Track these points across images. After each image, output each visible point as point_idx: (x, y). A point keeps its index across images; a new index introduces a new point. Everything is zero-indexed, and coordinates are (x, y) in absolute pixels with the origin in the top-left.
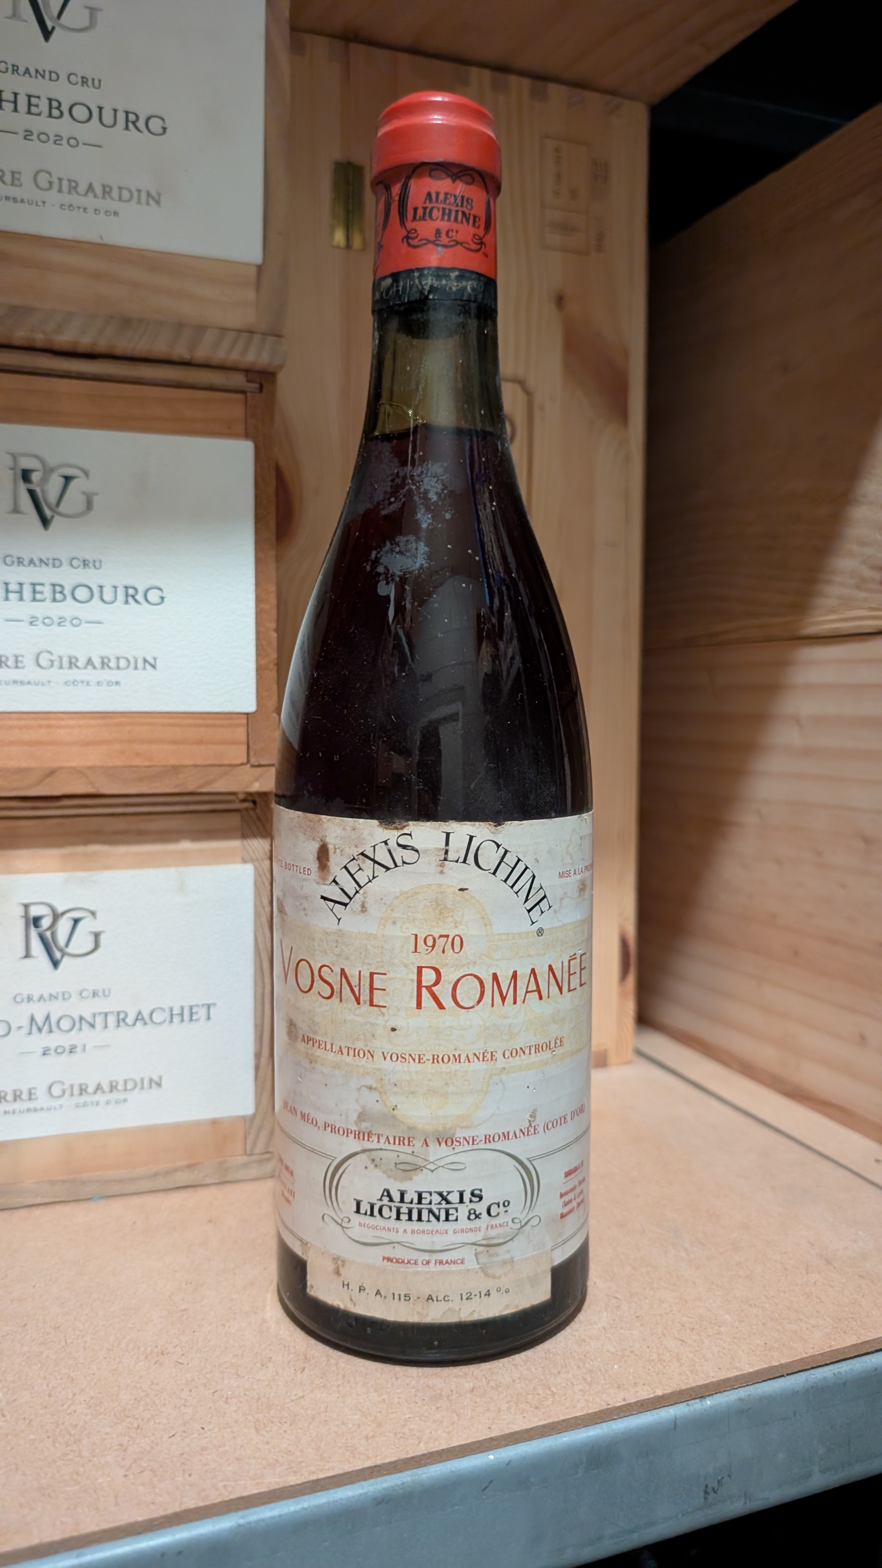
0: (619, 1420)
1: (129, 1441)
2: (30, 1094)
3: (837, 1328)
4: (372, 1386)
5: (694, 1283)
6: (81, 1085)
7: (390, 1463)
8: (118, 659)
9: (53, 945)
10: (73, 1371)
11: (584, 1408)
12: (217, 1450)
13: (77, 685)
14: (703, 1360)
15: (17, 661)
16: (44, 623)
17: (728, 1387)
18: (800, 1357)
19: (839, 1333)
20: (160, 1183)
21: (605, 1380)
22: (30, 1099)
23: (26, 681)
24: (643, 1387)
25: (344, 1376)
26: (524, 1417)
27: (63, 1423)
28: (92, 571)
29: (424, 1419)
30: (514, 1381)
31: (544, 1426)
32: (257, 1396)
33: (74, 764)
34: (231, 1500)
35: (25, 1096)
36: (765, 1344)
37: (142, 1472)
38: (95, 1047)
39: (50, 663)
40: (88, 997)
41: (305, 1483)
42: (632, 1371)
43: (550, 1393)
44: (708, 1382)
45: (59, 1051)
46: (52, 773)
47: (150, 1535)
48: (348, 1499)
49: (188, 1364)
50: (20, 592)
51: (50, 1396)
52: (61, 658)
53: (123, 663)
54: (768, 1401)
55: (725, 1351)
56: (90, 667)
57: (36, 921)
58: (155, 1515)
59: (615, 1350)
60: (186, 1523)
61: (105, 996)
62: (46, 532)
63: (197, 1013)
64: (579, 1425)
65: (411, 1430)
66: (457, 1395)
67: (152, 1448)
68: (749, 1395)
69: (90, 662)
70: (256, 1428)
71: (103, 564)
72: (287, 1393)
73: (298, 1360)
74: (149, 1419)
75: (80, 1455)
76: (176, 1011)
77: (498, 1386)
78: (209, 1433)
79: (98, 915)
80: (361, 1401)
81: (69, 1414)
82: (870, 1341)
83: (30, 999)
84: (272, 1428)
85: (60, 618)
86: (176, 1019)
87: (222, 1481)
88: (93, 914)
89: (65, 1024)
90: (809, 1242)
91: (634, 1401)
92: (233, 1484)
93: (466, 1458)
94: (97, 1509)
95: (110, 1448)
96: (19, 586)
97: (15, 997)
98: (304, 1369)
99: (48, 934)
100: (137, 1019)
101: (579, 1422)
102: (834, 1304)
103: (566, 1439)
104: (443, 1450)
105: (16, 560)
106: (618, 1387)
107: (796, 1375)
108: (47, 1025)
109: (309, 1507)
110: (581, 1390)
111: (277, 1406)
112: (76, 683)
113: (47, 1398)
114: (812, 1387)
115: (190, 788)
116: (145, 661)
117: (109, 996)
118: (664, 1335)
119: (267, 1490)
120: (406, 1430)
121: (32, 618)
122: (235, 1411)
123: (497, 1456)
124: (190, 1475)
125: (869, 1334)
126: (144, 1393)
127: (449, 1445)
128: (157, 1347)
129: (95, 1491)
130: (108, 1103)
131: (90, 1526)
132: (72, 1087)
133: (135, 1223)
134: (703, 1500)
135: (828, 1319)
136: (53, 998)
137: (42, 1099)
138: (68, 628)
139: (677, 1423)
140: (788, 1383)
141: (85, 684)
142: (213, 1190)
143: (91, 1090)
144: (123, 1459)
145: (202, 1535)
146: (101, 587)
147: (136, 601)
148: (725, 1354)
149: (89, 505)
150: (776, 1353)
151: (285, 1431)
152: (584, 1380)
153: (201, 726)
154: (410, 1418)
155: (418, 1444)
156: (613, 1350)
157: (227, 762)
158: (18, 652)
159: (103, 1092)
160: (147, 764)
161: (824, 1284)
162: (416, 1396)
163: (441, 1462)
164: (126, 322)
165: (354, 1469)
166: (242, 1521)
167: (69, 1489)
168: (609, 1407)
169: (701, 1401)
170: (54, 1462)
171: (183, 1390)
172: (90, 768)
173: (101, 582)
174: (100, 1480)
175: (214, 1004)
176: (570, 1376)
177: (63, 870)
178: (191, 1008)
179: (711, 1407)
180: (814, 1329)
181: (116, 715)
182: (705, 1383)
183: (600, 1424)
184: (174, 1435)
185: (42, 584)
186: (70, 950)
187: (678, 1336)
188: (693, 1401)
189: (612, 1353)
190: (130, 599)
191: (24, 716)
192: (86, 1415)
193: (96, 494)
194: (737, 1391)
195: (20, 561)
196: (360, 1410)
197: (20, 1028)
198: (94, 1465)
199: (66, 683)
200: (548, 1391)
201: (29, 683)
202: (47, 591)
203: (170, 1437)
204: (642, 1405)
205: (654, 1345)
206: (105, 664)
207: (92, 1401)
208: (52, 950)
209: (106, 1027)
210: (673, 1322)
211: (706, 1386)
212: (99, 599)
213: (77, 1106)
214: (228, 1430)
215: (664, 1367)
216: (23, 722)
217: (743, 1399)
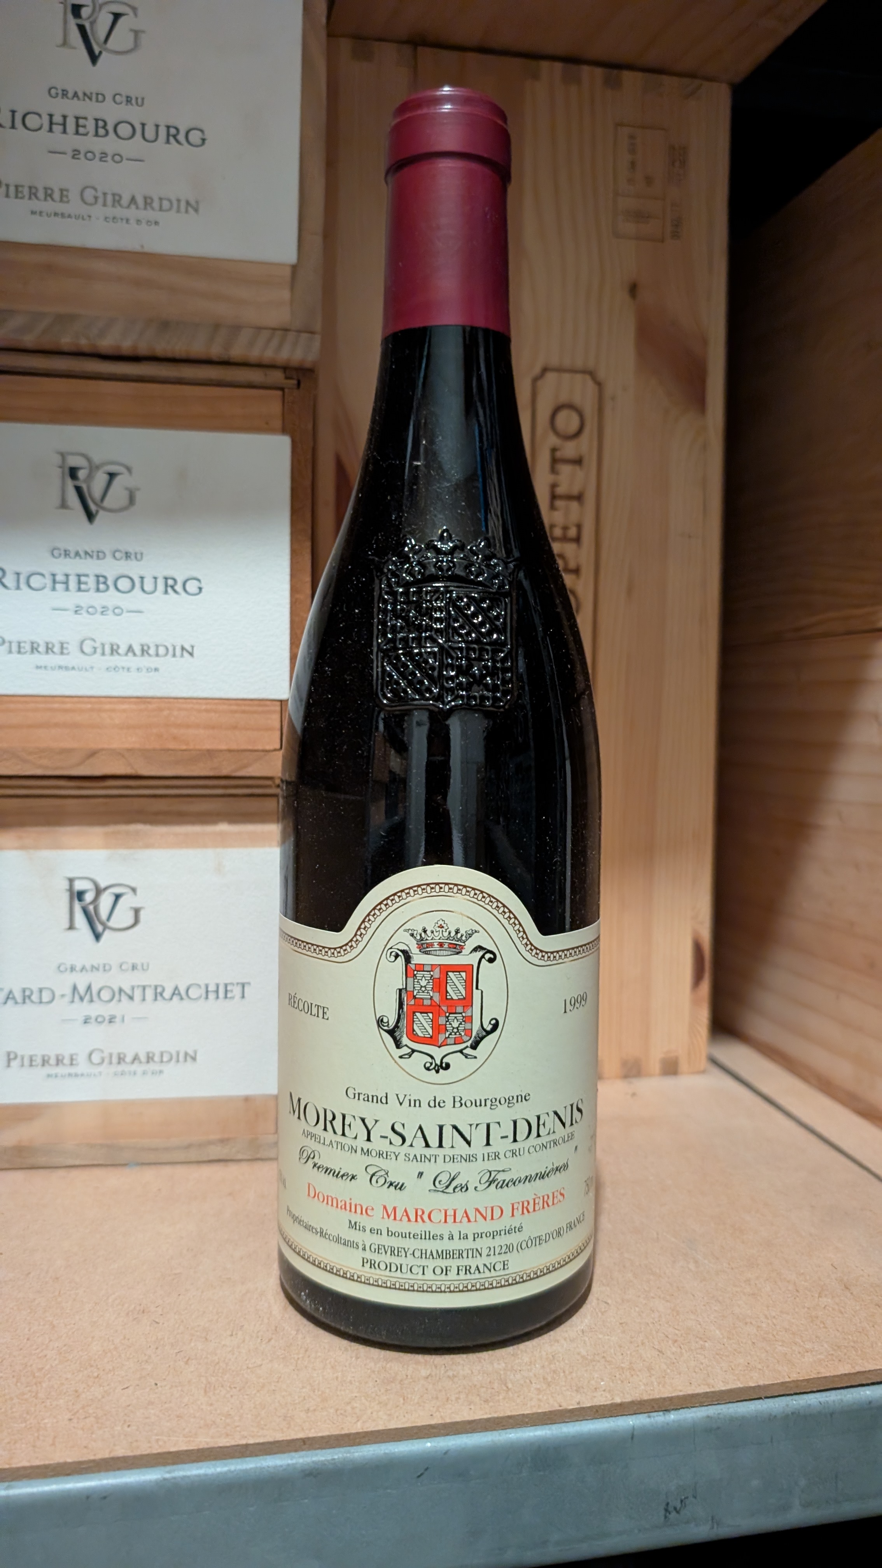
0: (572, 1423)
1: (84, 1388)
2: (72, 1059)
3: (832, 1354)
4: (330, 1363)
5: (693, 1296)
6: (119, 1054)
7: (322, 1437)
8: (157, 646)
9: (95, 918)
10: (57, 1320)
11: (534, 1406)
12: (162, 1406)
13: (118, 671)
14: (676, 1373)
15: (62, 648)
16: (88, 612)
17: (696, 1403)
18: (781, 1381)
19: (834, 1360)
20: (193, 1155)
21: (565, 1382)
22: (72, 1064)
23: (70, 666)
24: (603, 1393)
25: (306, 1351)
26: (471, 1409)
27: (31, 1365)
28: (133, 563)
29: (369, 1399)
30: (472, 1373)
31: (488, 1420)
32: (217, 1360)
33: (115, 745)
34: (159, 1454)
35: (67, 1061)
36: (748, 1363)
37: (86, 1418)
38: (134, 1018)
39: (93, 650)
40: (127, 970)
41: (234, 1446)
42: (596, 1376)
43: (505, 1388)
44: (673, 1395)
45: (99, 1021)
46: (93, 754)
47: (77, 1477)
48: (275, 1467)
49: (163, 1324)
50: (66, 583)
51: (28, 1339)
52: (103, 645)
53: (162, 651)
54: (742, 1422)
55: (701, 1367)
56: (130, 654)
57: (80, 895)
58: (84, 1459)
59: (585, 1354)
60: (114, 1470)
61: (143, 969)
62: (92, 526)
63: (232, 991)
64: (527, 1423)
65: (353, 1408)
66: (411, 1380)
67: (103, 1397)
68: (719, 1414)
69: (131, 650)
70: (205, 1391)
71: (144, 555)
72: (246, 1360)
73: (268, 1330)
74: (110, 1370)
75: (36, 1397)
76: (212, 988)
77: (454, 1376)
78: (160, 1389)
79: (138, 892)
80: (315, 1375)
81: (41, 1357)
82: (865, 1372)
83: (73, 969)
84: (221, 1391)
85: (103, 608)
86: (212, 996)
87: (157, 1435)
88: (134, 890)
89: (106, 995)
90: (832, 1265)
91: (589, 1405)
92: (165, 1438)
93: (401, 1442)
94: (34, 1446)
95: (65, 1393)
96: (65, 577)
97: (59, 967)
98: (270, 1340)
99: (91, 908)
100: (174, 994)
101: (527, 1420)
102: (838, 1330)
103: (510, 1436)
104: (378, 1431)
105: (63, 552)
106: (577, 1391)
107: (777, 1399)
108: (88, 994)
109: (235, 1470)
110: (538, 1389)
111: (233, 1371)
112: (117, 669)
113: (25, 1340)
114: (793, 1413)
115: (224, 772)
116: (183, 648)
117: (148, 969)
118: (643, 1344)
119: (196, 1448)
120: (349, 1408)
121: (77, 607)
122: (192, 1372)
123: (434, 1444)
124: (129, 1426)
125: (866, 1364)
126: (112, 1347)
127: (386, 1427)
128: (140, 1305)
129: (38, 1430)
130: (144, 1073)
131: (22, 1461)
132: (111, 1056)
133: (159, 1190)
134: (662, 1518)
135: (826, 1345)
136: (94, 969)
137: (82, 1066)
138: (110, 617)
139: (635, 1433)
140: (765, 1406)
141: (125, 670)
142: (245, 1167)
143: (129, 1059)
144: (73, 1404)
145: (126, 1484)
146: (142, 578)
147: (175, 591)
148: (701, 1370)
149: (132, 500)
150: (756, 1374)
151: (232, 1396)
152: (544, 1379)
153: (236, 712)
154: (356, 1397)
155: (355, 1423)
156: (584, 1353)
157: (260, 747)
158: (63, 639)
159: (140, 1062)
160: (184, 747)
161: (834, 1309)
162: (370, 1377)
163: (375, 1443)
164: (165, 325)
165: (285, 1439)
166: (167, 1476)
167: (16, 1425)
168: (561, 1408)
169: (664, 1414)
170: (12, 1399)
171: (150, 1347)
172: (129, 750)
173: (142, 573)
174: (46, 1421)
175: (249, 983)
176: (531, 1374)
177: (107, 847)
178: (226, 985)
179: (674, 1421)
180: (806, 1354)
181: (156, 700)
182: (670, 1395)
183: (550, 1425)
184: (127, 1388)
185: (87, 575)
186: (111, 924)
187: (656, 1347)
188: (655, 1414)
189: (583, 1357)
190: (169, 590)
191: (67, 699)
192: (55, 1360)
193: (138, 489)
194: (706, 1408)
195: (67, 554)
196: (310, 1384)
197: (63, 996)
198: (45, 1407)
199: (107, 669)
200: (503, 1386)
201: (73, 668)
202: (91, 581)
203: (122, 1389)
204: (597, 1411)
205: (629, 1352)
206: (144, 651)
207: (64, 1348)
208: (95, 923)
209: (144, 999)
210: (657, 1332)
211: (671, 1399)
212: (140, 589)
213: (116, 1074)
214: (180, 1388)
215: (632, 1375)
216: (68, 706)
217: (712, 1418)
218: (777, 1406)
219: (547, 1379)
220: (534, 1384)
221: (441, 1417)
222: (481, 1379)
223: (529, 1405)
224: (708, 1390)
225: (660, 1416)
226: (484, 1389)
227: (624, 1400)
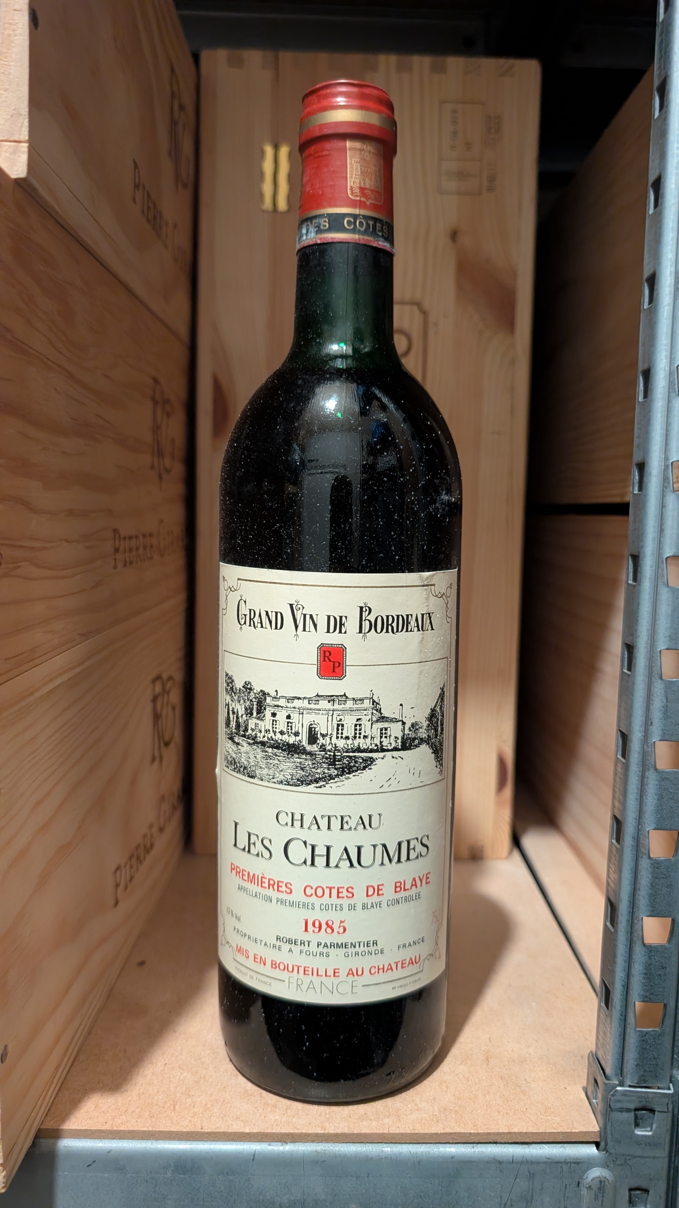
0: (208, 1142)
17: (307, 1140)
18: (381, 1132)
31: (143, 1132)
44: (291, 1131)
54: (345, 1159)
64: (175, 1138)
91: (222, 1130)
103: (161, 1145)
123: (103, 1144)
169: (282, 1144)
179: (288, 1151)
183: (191, 1142)
188: (275, 1143)
211: (287, 1134)
217: (319, 1152)
218: (374, 1150)
219: (207, 1105)
220: (195, 1108)
221: (112, 1125)
222: (160, 1097)
223: (180, 1125)
224: (319, 1132)
225: (278, 1145)
226: (157, 1107)
227: (252, 1131)
